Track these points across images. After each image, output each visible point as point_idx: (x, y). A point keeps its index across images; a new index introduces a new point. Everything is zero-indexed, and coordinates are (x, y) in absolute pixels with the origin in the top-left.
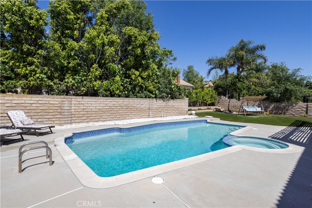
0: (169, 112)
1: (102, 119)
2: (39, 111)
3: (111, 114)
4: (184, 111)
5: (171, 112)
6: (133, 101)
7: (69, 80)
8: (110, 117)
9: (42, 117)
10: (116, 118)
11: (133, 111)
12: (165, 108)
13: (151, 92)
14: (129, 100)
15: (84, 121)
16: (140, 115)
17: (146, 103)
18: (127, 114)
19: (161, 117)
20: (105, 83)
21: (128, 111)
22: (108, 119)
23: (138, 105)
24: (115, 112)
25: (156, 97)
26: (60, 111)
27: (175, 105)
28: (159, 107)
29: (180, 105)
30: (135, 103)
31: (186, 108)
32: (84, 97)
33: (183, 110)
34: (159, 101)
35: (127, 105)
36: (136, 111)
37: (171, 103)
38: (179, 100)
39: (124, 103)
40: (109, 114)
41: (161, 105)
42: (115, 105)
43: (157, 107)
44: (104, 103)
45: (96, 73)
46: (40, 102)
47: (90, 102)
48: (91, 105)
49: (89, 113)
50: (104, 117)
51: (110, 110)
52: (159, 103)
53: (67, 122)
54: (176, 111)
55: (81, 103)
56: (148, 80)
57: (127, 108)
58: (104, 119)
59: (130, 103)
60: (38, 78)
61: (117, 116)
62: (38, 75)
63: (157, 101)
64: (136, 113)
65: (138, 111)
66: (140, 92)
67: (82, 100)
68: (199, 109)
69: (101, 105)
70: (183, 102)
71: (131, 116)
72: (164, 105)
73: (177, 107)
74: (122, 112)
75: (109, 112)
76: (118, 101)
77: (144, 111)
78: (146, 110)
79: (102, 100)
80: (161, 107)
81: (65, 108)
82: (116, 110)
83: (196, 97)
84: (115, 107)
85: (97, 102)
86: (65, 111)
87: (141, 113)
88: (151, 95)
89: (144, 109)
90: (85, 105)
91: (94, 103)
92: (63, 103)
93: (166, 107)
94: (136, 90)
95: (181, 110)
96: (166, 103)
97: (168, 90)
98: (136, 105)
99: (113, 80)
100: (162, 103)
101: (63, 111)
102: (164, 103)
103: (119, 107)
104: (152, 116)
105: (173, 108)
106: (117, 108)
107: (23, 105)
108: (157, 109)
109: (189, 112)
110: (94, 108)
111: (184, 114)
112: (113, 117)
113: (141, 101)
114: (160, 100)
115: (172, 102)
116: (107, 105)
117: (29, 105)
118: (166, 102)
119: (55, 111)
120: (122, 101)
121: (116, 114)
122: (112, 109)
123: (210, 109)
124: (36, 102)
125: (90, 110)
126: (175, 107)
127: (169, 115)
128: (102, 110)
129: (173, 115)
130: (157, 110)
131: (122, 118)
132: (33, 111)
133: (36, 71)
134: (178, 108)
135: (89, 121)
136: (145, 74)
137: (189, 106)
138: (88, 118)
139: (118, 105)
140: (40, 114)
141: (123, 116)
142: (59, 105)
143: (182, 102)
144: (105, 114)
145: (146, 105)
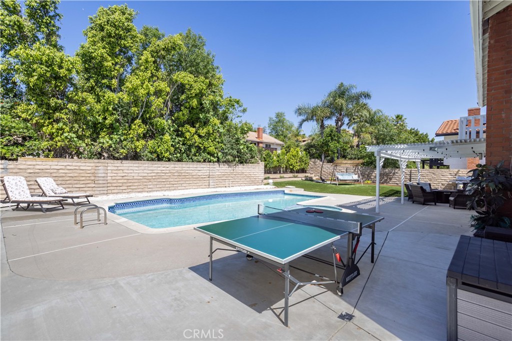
0: (236, 180)
1: (147, 190)
2: (68, 178)
3: (158, 183)
4: (257, 180)
5: (239, 180)
6: (188, 166)
7: (105, 140)
8: (158, 186)
9: (71, 186)
10: (165, 189)
11: (188, 180)
12: (231, 176)
13: (212, 154)
14: (182, 165)
15: (124, 191)
16: (197, 185)
17: (205, 169)
18: (179, 182)
19: (226, 187)
20: (151, 143)
21: (180, 180)
22: (154, 189)
23: (193, 172)
24: (164, 180)
25: (218, 161)
26: (93, 178)
27: (245, 171)
28: (223, 174)
29: (252, 171)
30: (190, 169)
31: (261, 175)
32: (124, 161)
33: (257, 178)
34: (223, 166)
35: (179, 171)
36: (191, 179)
37: (240, 169)
38: (250, 165)
39: (176, 169)
41: (226, 171)
42: (164, 172)
43: (220, 174)
44: (149, 168)
45: (139, 131)
46: (68, 167)
47: (131, 168)
48: (132, 171)
49: (130, 181)
50: (149, 187)
51: (157, 177)
52: (223, 169)
53: (102, 192)
54: (247, 180)
55: (119, 168)
56: (208, 139)
57: (179, 175)
58: (150, 190)
59: (184, 169)
60: (66, 138)
61: (167, 186)
62: (66, 134)
63: (221, 166)
64: (191, 182)
65: (195, 179)
66: (197, 154)
67: (122, 165)
68: (281, 178)
69: (145, 171)
70: (257, 167)
71: (185, 185)
72: (229, 171)
73: (248, 174)
74: (172, 180)
75: (156, 180)
76: (167, 166)
77: (202, 179)
78: (205, 178)
79: (147, 165)
80: (226, 173)
81: (100, 175)
82: (165, 177)
83: (278, 161)
84: (163, 174)
85: (140, 168)
86: (100, 178)
87: (199, 182)
88: (212, 158)
89: (202, 177)
90: (124, 171)
91: (137, 168)
92: (97, 168)
93: (232, 174)
94: (191, 152)
95: (254, 178)
96: (232, 169)
97: (235, 152)
98: (191, 172)
99: (161, 139)
100: (226, 169)
101: (97, 178)
102: (230, 169)
103: (169, 174)
104: (213, 186)
105: (242, 176)
106: (167, 175)
107: (49, 171)
108: (219, 176)
109: (266, 181)
110: (137, 175)
111: (259, 184)
112: (161, 186)
113: (198, 166)
114: (224, 165)
115: (240, 168)
116: (153, 171)
117: (55, 171)
118: (232, 167)
119: (88, 178)
120: (173, 166)
121: (165, 183)
122: (159, 177)
123: (296, 177)
124: (63, 167)
125: (132, 178)
126: (245, 174)
127: (236, 185)
128: (147, 178)
129: (242, 185)
130: (220, 178)
131: (173, 188)
132: (61, 179)
133: (64, 129)
134: (250, 176)
135: (130, 192)
136: (203, 132)
137: (265, 173)
138: (129, 187)
140: (68, 182)
141: (175, 185)
142: (93, 171)
143: (255, 167)
144: (151, 183)
145: (205, 171)
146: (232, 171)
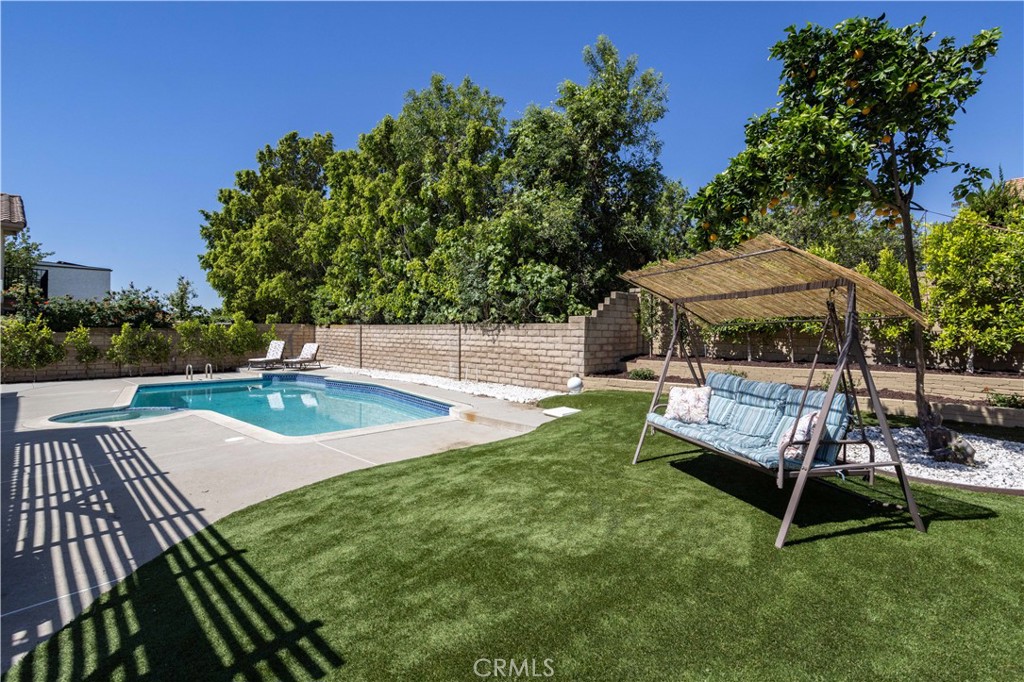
0: (500, 368)
5: (509, 369)
12: (490, 355)
27: (522, 345)
28: (473, 349)
29: (543, 346)
32: (372, 326)
33: (560, 367)
34: (472, 331)
37: (508, 338)
40: (392, 358)
41: (478, 343)
43: (468, 348)
50: (388, 363)
51: (394, 349)
52: (472, 337)
54: (528, 370)
55: (369, 335)
58: (388, 367)
59: (418, 336)
61: (402, 364)
63: (468, 331)
65: (431, 357)
67: (369, 331)
69: (385, 340)
70: (557, 333)
71: (421, 366)
72: (487, 343)
73: (529, 352)
75: (392, 354)
76: (403, 332)
77: (440, 358)
78: (444, 355)
79: (385, 331)
80: (478, 349)
82: (400, 350)
84: (399, 345)
87: (436, 362)
89: (441, 352)
90: (371, 339)
91: (379, 335)
93: (492, 352)
95: (550, 366)
96: (491, 337)
98: (426, 342)
100: (478, 337)
102: (486, 337)
103: (404, 346)
104: (455, 375)
105: (514, 357)
114: (475, 330)
115: (509, 336)
118: (491, 333)
120: (406, 331)
126: (523, 352)
129: (515, 382)
134: (536, 358)
139: (402, 341)
143: (550, 333)
145: (444, 343)
146: (490, 344)
